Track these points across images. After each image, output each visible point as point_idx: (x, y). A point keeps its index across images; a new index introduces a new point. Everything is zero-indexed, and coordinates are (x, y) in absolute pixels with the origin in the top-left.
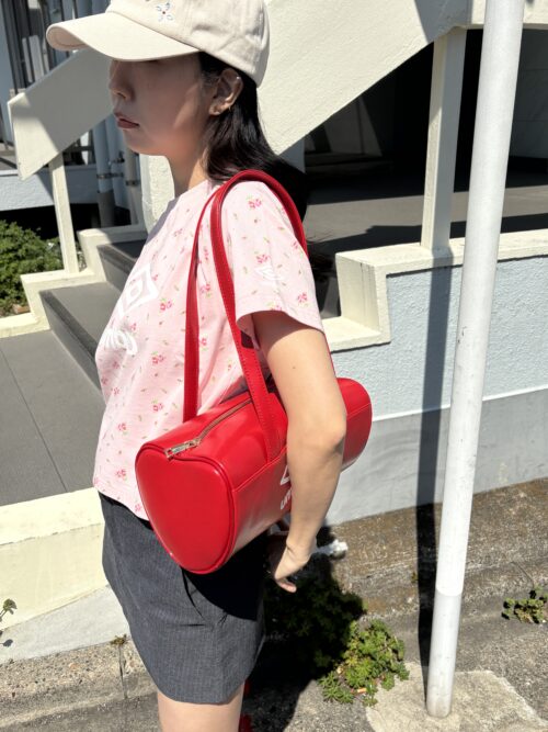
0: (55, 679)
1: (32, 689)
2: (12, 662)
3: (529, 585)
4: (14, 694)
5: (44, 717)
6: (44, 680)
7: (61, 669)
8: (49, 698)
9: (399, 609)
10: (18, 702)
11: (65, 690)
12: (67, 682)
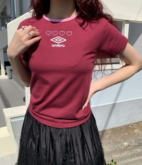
3: (112, 158)
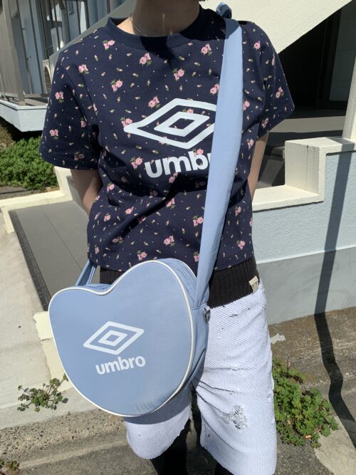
0: (101, 427)
1: (85, 434)
2: (69, 414)
4: (73, 437)
5: (93, 453)
6: (93, 427)
7: (104, 420)
8: (96, 440)
9: (324, 381)
10: (75, 443)
11: (107, 434)
12: (109, 429)
